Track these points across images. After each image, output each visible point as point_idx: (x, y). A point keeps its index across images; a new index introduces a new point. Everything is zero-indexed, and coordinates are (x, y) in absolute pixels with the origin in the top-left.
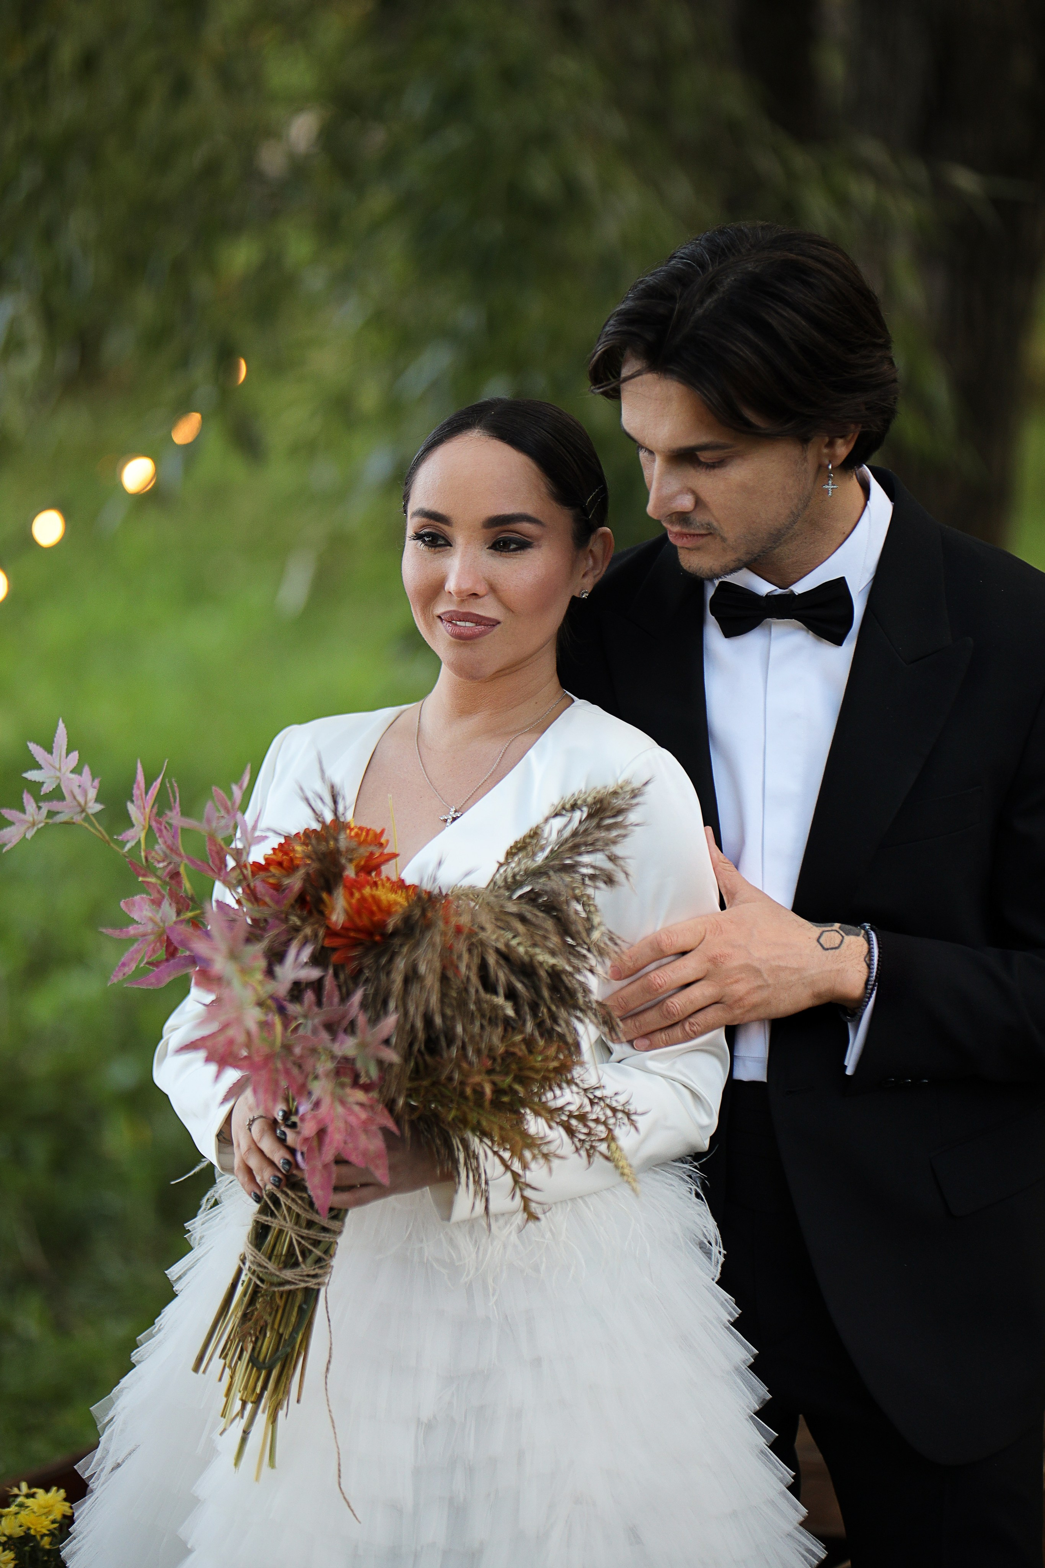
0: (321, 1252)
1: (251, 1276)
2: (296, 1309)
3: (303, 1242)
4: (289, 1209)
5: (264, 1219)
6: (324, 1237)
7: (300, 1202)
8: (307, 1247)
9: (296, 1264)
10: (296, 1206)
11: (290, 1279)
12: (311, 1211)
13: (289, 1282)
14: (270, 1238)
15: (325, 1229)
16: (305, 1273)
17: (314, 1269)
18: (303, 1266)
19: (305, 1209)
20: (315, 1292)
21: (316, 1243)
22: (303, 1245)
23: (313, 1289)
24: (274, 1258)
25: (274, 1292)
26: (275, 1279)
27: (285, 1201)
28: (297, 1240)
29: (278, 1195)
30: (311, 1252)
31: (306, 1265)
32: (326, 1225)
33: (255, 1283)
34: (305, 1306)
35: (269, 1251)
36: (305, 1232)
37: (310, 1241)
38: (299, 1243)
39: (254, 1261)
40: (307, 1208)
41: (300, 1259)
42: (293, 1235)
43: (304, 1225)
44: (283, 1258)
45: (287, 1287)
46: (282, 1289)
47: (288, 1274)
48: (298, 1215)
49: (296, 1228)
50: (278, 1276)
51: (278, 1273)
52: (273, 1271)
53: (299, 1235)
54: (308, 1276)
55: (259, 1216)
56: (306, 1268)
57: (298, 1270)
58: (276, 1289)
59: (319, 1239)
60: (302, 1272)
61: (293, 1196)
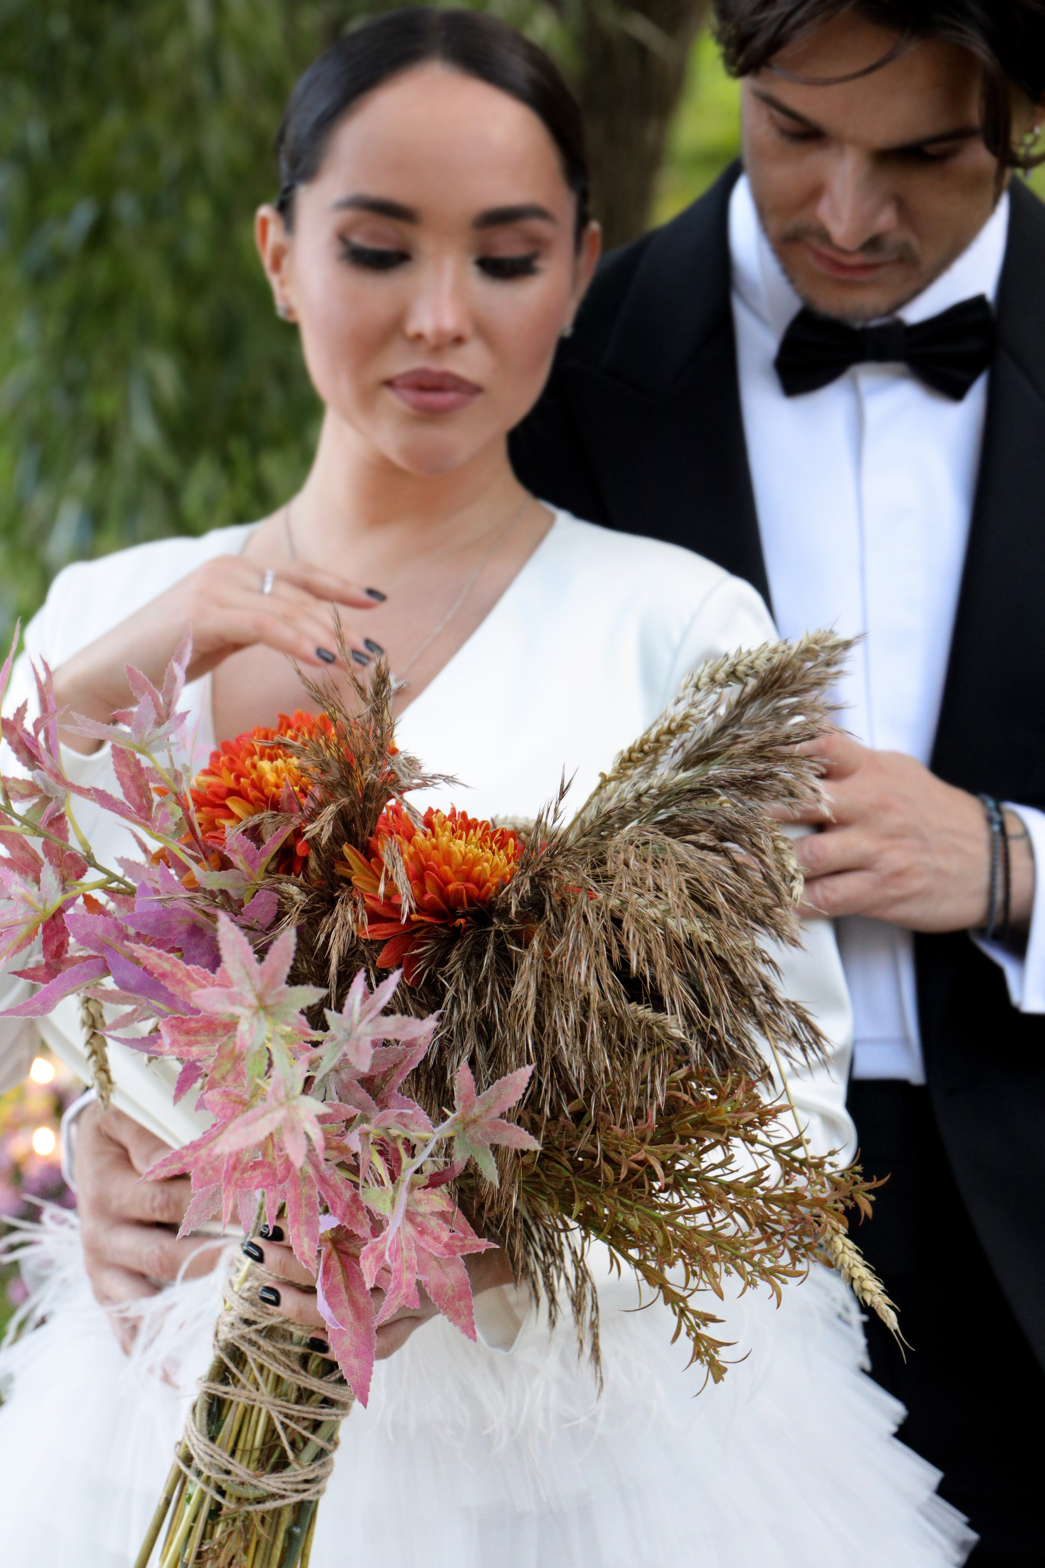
0: (323, 1439)
1: (205, 1488)
2: (281, 1536)
3: (292, 1425)
4: (261, 1368)
5: (220, 1390)
6: (325, 1414)
7: (283, 1358)
8: (300, 1434)
9: (282, 1465)
10: (276, 1365)
11: (275, 1490)
12: (303, 1372)
13: (273, 1496)
14: (231, 1421)
15: (327, 1402)
16: (300, 1478)
17: (313, 1470)
18: (295, 1465)
19: (293, 1371)
20: (313, 1505)
21: (316, 1426)
22: (294, 1430)
23: (311, 1502)
24: (238, 1453)
25: (248, 1513)
26: (251, 1493)
27: (255, 1357)
28: (282, 1423)
29: (243, 1348)
30: (306, 1441)
31: (300, 1464)
32: (328, 1394)
33: (212, 1499)
34: (297, 1530)
35: (231, 1445)
36: (297, 1410)
37: (306, 1423)
38: (285, 1427)
39: (211, 1464)
40: (297, 1367)
41: (290, 1455)
42: (274, 1415)
43: (293, 1397)
44: (256, 1454)
45: (270, 1505)
46: (260, 1507)
47: (271, 1482)
48: (278, 1379)
49: (278, 1402)
50: (255, 1487)
51: (255, 1482)
52: (246, 1478)
53: (287, 1416)
54: (307, 1481)
55: (212, 1385)
56: (298, 1471)
57: (287, 1475)
58: (251, 1508)
59: (319, 1418)
60: (294, 1476)
61: (271, 1349)
